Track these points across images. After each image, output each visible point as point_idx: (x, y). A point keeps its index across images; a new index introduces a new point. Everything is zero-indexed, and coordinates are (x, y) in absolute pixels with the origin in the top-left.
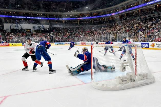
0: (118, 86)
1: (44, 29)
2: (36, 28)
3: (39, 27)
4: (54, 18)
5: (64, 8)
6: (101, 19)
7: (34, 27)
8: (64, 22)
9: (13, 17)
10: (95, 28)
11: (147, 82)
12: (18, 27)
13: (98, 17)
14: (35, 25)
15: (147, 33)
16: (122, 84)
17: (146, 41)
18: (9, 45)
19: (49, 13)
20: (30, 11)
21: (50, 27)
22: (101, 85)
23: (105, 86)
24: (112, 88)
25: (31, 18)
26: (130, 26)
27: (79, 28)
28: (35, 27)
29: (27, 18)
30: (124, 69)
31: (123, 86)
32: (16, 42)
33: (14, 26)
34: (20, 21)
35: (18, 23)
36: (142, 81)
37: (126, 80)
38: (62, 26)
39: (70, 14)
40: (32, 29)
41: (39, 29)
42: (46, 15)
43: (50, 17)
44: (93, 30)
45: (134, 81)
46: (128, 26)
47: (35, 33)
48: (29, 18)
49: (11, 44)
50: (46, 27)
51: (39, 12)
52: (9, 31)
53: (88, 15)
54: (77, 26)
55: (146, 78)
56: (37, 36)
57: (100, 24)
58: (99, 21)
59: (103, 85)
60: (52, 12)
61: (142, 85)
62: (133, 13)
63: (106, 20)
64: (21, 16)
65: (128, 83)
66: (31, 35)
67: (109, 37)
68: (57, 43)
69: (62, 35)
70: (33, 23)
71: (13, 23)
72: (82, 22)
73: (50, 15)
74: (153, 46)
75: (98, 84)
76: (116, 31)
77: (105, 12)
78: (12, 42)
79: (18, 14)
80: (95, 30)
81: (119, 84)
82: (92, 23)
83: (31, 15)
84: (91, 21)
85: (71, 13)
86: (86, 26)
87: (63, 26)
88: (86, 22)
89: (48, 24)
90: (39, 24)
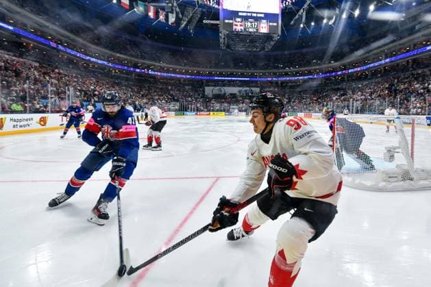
0: (382, 184)
1: (252, 93)
3: (247, 91)
4: (267, 77)
5: (280, 63)
6: (338, 78)
7: (240, 92)
8: (280, 84)
9: (216, 78)
12: (221, 91)
13: (333, 74)
14: (241, 88)
16: (389, 181)
18: (209, 114)
19: (260, 71)
20: (235, 70)
23: (357, 182)
24: (371, 186)
25: (237, 79)
29: (232, 79)
30: (392, 158)
31: (390, 186)
32: (217, 111)
33: (216, 90)
34: (224, 84)
35: (221, 86)
37: (396, 175)
38: (277, 89)
39: (289, 72)
40: (238, 93)
41: (246, 94)
42: (255, 74)
43: (261, 77)
45: (412, 179)
47: (241, 98)
48: (234, 80)
49: (211, 113)
50: (256, 91)
51: (247, 71)
52: (211, 96)
53: (315, 73)
58: (334, 80)
60: (263, 69)
63: (346, 79)
64: (225, 77)
65: (400, 181)
66: (236, 101)
70: (239, 86)
71: (215, 86)
73: (261, 74)
77: (345, 66)
78: (213, 111)
79: (221, 75)
81: (384, 181)
83: (236, 75)
85: (290, 70)
89: (258, 87)
90: (247, 87)
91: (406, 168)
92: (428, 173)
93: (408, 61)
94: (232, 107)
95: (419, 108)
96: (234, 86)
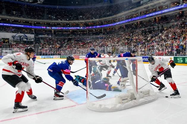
1: (27, 39)
2: (16, 38)
3: (21, 36)
4: (41, 26)
5: (53, 15)
6: (98, 30)
7: (13, 37)
8: (53, 32)
10: (90, 39)
11: (149, 99)
13: (94, 27)
14: (14, 34)
15: (146, 46)
16: (122, 103)
17: (146, 55)
19: (34, 20)
20: (8, 17)
21: (35, 37)
22: (98, 106)
23: (102, 107)
24: (111, 108)
25: (10, 25)
26: (129, 38)
27: (71, 39)
28: (15, 36)
29: (5, 25)
31: (123, 106)
36: (144, 99)
37: (126, 98)
38: (50, 36)
39: (61, 23)
40: (11, 38)
41: (20, 39)
42: (30, 22)
43: (35, 25)
44: (89, 41)
45: (135, 99)
46: (126, 39)
47: (15, 43)
48: (8, 26)
50: (30, 37)
51: (22, 19)
53: (82, 25)
54: (69, 37)
55: (148, 95)
56: (18, 48)
57: (96, 35)
58: (95, 31)
59: (101, 105)
60: (38, 19)
61: (145, 103)
62: (132, 24)
63: (103, 31)
65: (129, 101)
66: (9, 46)
68: (44, 56)
69: (51, 46)
70: (13, 32)
72: (75, 33)
73: (35, 23)
75: (94, 104)
76: (114, 43)
77: (102, 22)
81: (119, 103)
82: (86, 34)
83: (9, 21)
84: (86, 32)
85: (62, 22)
86: (80, 37)
87: (52, 36)
88: (80, 33)
89: (33, 34)
90: (21, 32)
91: (132, 91)
92: (144, 93)
93: (137, 22)
94: (4, 51)
95: (143, 51)
96: (8, 32)
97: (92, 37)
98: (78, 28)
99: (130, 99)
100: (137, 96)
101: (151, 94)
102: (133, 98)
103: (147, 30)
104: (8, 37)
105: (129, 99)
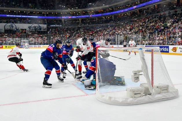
1: (40, 29)
2: (31, 29)
3: (36, 27)
4: (53, 16)
5: (63, 4)
6: (108, 17)
7: (30, 27)
8: (63, 21)
9: (7, 16)
10: (100, 28)
11: (168, 97)
12: (13, 27)
13: (104, 14)
14: (30, 25)
15: (166, 34)
16: (134, 97)
17: (165, 45)
18: (2, 47)
19: (47, 11)
20: (25, 9)
21: (47, 27)
22: (108, 98)
23: (113, 99)
24: (122, 102)
25: (27, 17)
26: (144, 25)
27: (81, 27)
28: (31, 27)
29: (23, 16)
32: (10, 44)
34: (15, 20)
35: (13, 23)
36: (161, 95)
37: (139, 92)
38: (61, 26)
39: (71, 12)
40: (28, 29)
41: (35, 30)
42: (43, 13)
43: (47, 15)
44: (98, 30)
45: (150, 94)
46: (141, 26)
47: (31, 33)
48: (25, 17)
49: (4, 46)
50: (43, 27)
51: (36, 10)
52: (3, 31)
53: (91, 13)
54: (78, 26)
55: (166, 91)
56: (33, 37)
57: (106, 23)
58: (105, 19)
59: (110, 98)
60: (50, 9)
61: (161, 100)
62: (148, 9)
63: (113, 18)
64: (15, 14)
65: (142, 96)
66: (27, 36)
67: (118, 39)
69: (61, 36)
70: (29, 23)
71: (7, 22)
72: (85, 21)
73: (48, 13)
74: (174, 50)
75: (104, 96)
76: (126, 31)
77: (112, 9)
78: (6, 44)
79: (12, 13)
80: (100, 31)
81: (131, 97)
82: (96, 22)
83: (26, 13)
84: (96, 20)
85: (71, 10)
86: (90, 25)
87: (62, 26)
88: (89, 21)
89: (45, 24)
90: (36, 23)
91: (147, 86)
92: (161, 89)
93: (155, 6)
94: (22, 40)
95: (162, 40)
96: (25, 23)
97: (101, 25)
98: (87, 16)
99: (144, 94)
100: (153, 91)
101: (170, 90)
102: (147, 92)
103: (167, 15)
104: (25, 28)
105: (142, 94)
